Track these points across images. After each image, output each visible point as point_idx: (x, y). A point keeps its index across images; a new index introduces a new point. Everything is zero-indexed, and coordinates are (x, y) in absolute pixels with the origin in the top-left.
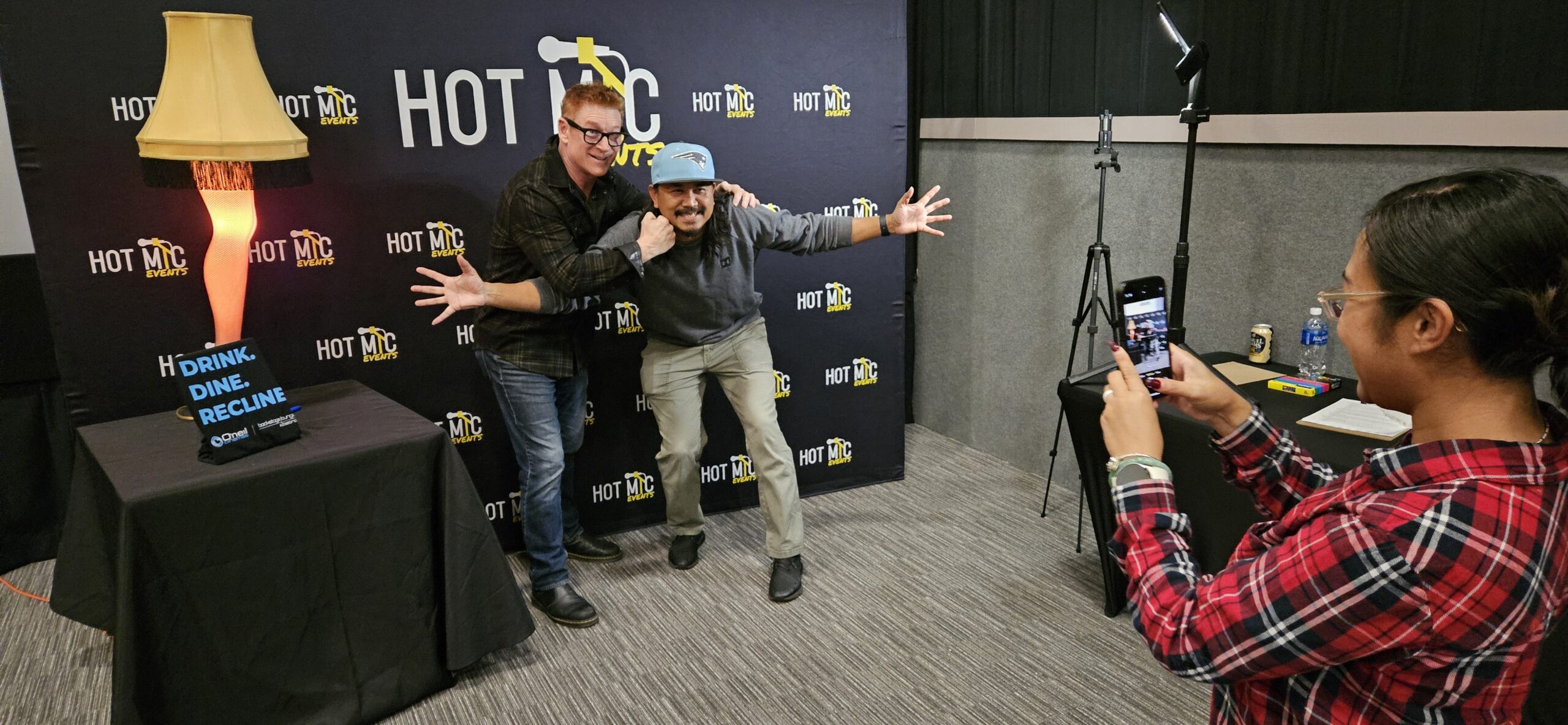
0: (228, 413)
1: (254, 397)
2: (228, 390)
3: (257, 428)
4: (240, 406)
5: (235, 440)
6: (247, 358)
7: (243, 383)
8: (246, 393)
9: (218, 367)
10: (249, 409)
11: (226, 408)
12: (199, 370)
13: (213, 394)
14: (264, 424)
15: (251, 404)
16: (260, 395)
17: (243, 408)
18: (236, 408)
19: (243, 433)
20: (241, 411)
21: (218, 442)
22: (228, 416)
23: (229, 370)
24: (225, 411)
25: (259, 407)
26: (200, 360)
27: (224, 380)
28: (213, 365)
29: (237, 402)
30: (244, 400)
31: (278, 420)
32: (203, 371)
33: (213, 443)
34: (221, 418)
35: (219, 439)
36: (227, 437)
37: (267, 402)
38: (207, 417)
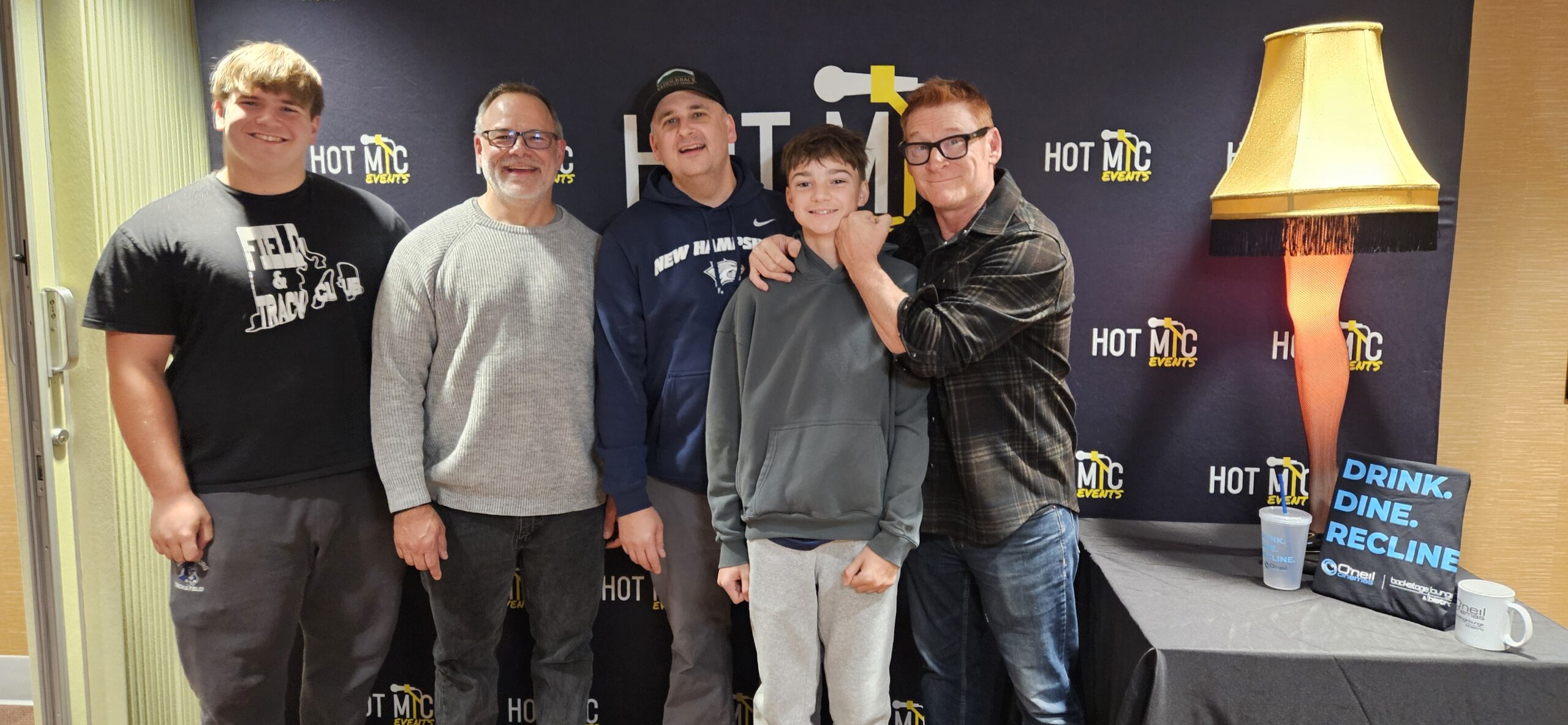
0: (1365, 543)
1: (1413, 544)
3: (1388, 582)
4: (1385, 545)
5: (1352, 578)
7: (1409, 519)
8: (1405, 535)
10: (1392, 554)
11: (1366, 537)
12: (1365, 479)
15: (1402, 548)
16: (1424, 546)
17: (1386, 549)
18: (1378, 543)
19: (1367, 577)
20: (1382, 551)
21: (1331, 568)
22: (1362, 547)
23: (1405, 496)
24: (1362, 539)
25: (1409, 558)
26: (1373, 467)
27: (1387, 504)
28: (1386, 481)
29: (1384, 538)
30: (1394, 541)
32: (1369, 481)
33: (1324, 566)
34: (1351, 545)
35: (1334, 565)
36: (1344, 569)
37: (1425, 559)
38: (1336, 533)
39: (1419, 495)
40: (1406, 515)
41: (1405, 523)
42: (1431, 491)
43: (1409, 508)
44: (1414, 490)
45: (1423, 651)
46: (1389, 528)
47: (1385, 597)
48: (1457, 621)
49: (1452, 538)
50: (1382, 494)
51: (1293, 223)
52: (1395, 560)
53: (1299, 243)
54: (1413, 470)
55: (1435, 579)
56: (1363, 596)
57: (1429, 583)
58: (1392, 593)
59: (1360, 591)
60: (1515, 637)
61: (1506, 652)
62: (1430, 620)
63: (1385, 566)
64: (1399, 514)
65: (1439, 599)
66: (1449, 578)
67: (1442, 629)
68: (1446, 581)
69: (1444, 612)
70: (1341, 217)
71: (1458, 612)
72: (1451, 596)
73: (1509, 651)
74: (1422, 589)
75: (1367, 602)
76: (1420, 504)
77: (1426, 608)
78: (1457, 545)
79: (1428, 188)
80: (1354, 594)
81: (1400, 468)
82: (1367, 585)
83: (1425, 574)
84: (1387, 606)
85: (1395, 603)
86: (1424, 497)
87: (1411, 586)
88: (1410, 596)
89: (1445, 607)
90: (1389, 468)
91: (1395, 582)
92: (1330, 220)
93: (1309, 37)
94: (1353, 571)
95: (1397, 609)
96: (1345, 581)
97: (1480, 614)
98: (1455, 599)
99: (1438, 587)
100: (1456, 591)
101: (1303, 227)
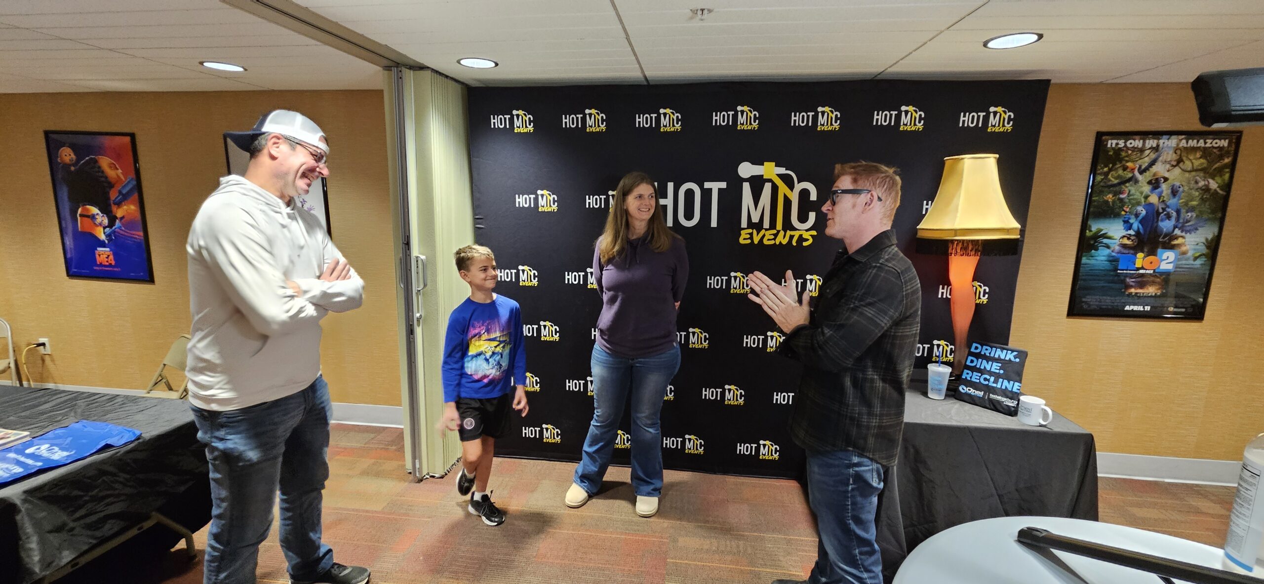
0: (979, 379)
1: (1001, 380)
2: (988, 369)
3: (989, 396)
4: (989, 380)
5: (973, 394)
6: (1013, 359)
7: (999, 370)
8: (997, 376)
9: (992, 355)
10: (991, 384)
11: (980, 377)
12: (981, 352)
13: (978, 366)
14: (992, 396)
15: (996, 382)
16: (1006, 382)
17: (989, 382)
18: (985, 379)
19: (981, 394)
20: (987, 383)
21: (963, 389)
22: (978, 381)
23: (998, 360)
24: (978, 378)
25: (999, 386)
26: (985, 347)
27: (990, 363)
28: (990, 353)
29: (988, 377)
30: (992, 379)
31: (1005, 399)
32: (983, 353)
33: (960, 389)
34: (973, 380)
35: (965, 388)
36: (969, 390)
37: (1006, 387)
38: (967, 374)
39: (1004, 360)
40: (999, 368)
41: (998, 371)
42: (1010, 359)
43: (1000, 365)
44: (1002, 357)
45: (1003, 425)
46: (991, 373)
47: (987, 402)
48: (1019, 413)
49: (1018, 378)
50: (988, 359)
51: (956, 242)
52: (993, 387)
53: (959, 251)
54: (1003, 349)
55: (1010, 395)
56: (977, 402)
57: (1007, 397)
58: (991, 401)
59: (975, 399)
60: (1044, 420)
61: (1040, 426)
62: (1006, 412)
63: (988, 389)
64: (995, 367)
65: (1011, 403)
66: (1016, 395)
67: (1012, 416)
68: (1015, 396)
69: (1013, 409)
70: (978, 241)
71: (1019, 409)
72: (1017, 402)
73: (1041, 426)
74: (1004, 399)
75: (978, 403)
76: (1005, 363)
77: (1006, 407)
78: (1020, 382)
79: (1016, 229)
80: (974, 401)
81: (997, 348)
82: (979, 397)
83: (1005, 393)
84: (988, 406)
85: (991, 405)
86: (1006, 360)
87: (999, 398)
88: (999, 402)
89: (1013, 407)
90: (992, 348)
91: (991, 395)
92: (973, 241)
93: (966, 160)
94: (974, 391)
95: (992, 407)
96: (970, 395)
97: (1029, 410)
98: (1018, 404)
99: (1011, 399)
100: (1019, 400)
101: (960, 244)
